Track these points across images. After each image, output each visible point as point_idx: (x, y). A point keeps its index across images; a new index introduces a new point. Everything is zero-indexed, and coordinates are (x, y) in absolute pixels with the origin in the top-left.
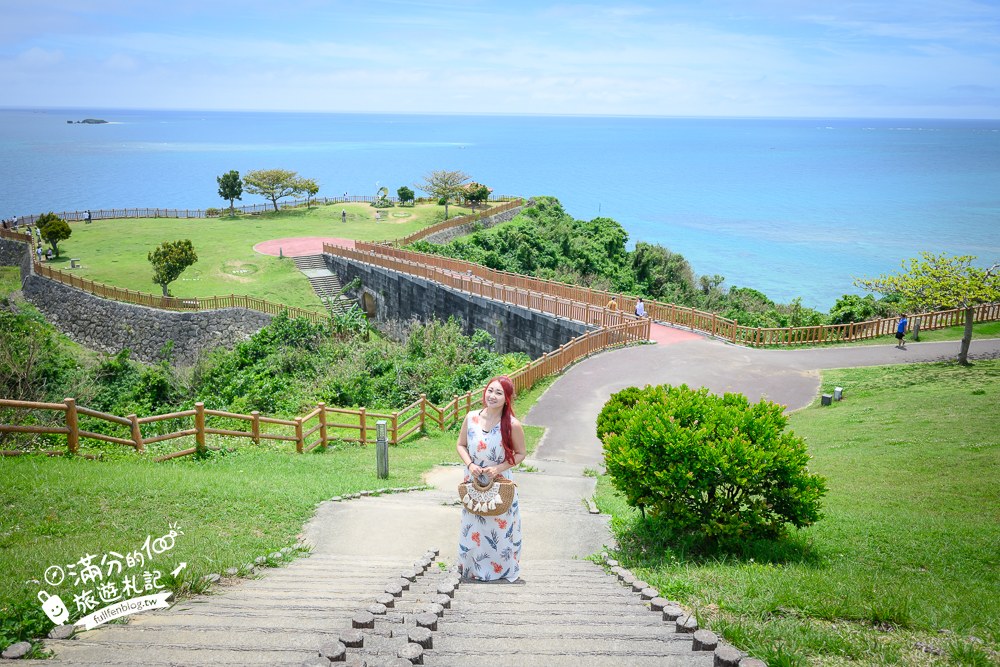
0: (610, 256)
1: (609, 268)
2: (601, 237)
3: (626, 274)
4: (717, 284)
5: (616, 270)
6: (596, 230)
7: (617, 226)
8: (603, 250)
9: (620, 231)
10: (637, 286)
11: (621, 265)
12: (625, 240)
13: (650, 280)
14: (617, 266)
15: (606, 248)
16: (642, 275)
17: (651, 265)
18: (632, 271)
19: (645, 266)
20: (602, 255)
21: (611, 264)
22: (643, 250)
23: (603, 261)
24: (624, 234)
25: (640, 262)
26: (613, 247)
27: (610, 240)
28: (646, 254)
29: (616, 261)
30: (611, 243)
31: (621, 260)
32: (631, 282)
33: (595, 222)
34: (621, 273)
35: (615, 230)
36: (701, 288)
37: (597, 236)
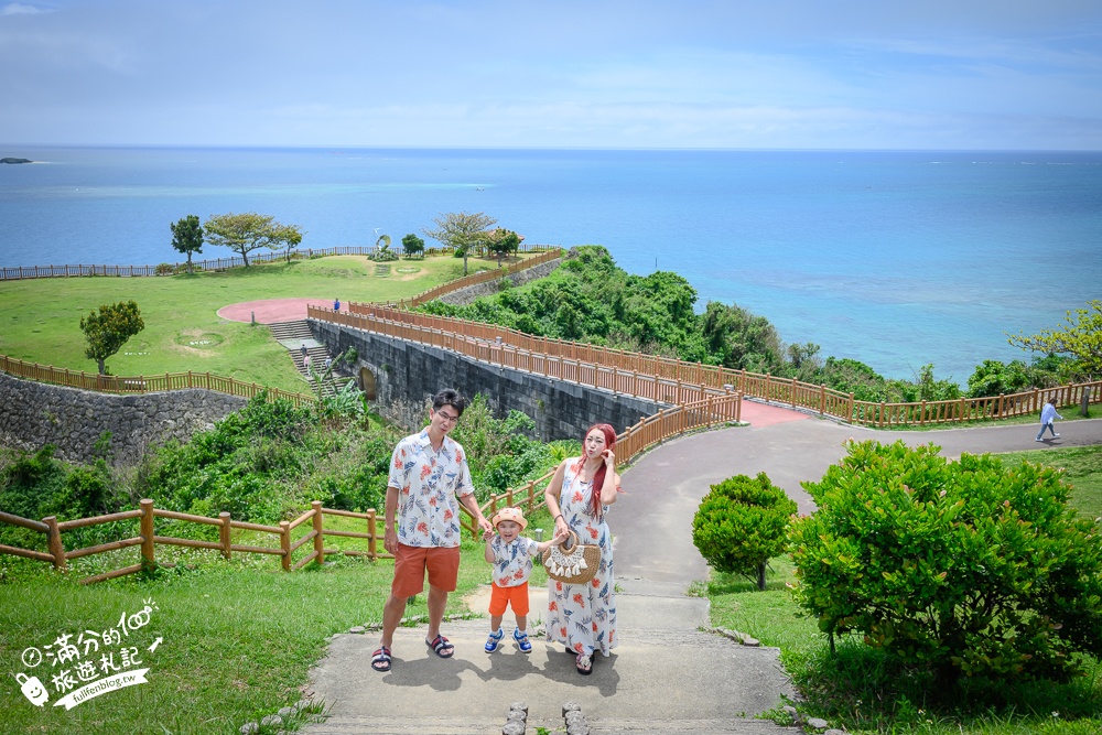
0: (674, 320)
1: (675, 333)
2: (663, 296)
3: (696, 343)
4: (810, 354)
5: (682, 337)
6: (656, 287)
7: (683, 282)
8: (666, 312)
9: (686, 288)
10: (710, 358)
11: (689, 331)
12: (693, 300)
13: (725, 350)
14: (684, 332)
15: (669, 309)
16: (716, 344)
17: (727, 332)
18: (703, 339)
19: (719, 332)
20: (665, 319)
21: (676, 330)
22: (716, 311)
23: (666, 327)
24: (692, 292)
25: (713, 326)
26: (679, 309)
27: (672, 300)
28: (720, 317)
29: (682, 326)
30: (676, 303)
31: (688, 325)
32: (702, 353)
33: (654, 277)
34: (689, 341)
35: (680, 288)
36: (789, 360)
37: (658, 295)
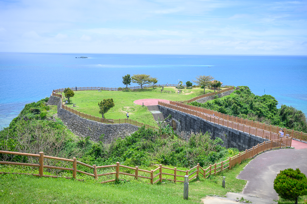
0: (270, 110)
1: (270, 114)
2: (266, 102)
3: (277, 118)
5: (272, 116)
6: (264, 100)
7: (273, 98)
8: (267, 108)
9: (274, 100)
10: (281, 123)
11: (275, 114)
12: (276, 104)
13: (287, 120)
14: (273, 114)
15: (268, 107)
16: (284, 118)
17: (288, 115)
18: (279, 117)
19: (285, 115)
20: (267, 110)
21: (270, 113)
22: (284, 108)
23: (267, 112)
24: (276, 101)
25: (283, 113)
26: (272, 107)
27: (269, 104)
28: (286, 110)
29: (272, 112)
30: (271, 105)
31: (275, 112)
32: (279, 121)
33: (264, 96)
34: (275, 117)
35: (272, 100)
37: (265, 102)
